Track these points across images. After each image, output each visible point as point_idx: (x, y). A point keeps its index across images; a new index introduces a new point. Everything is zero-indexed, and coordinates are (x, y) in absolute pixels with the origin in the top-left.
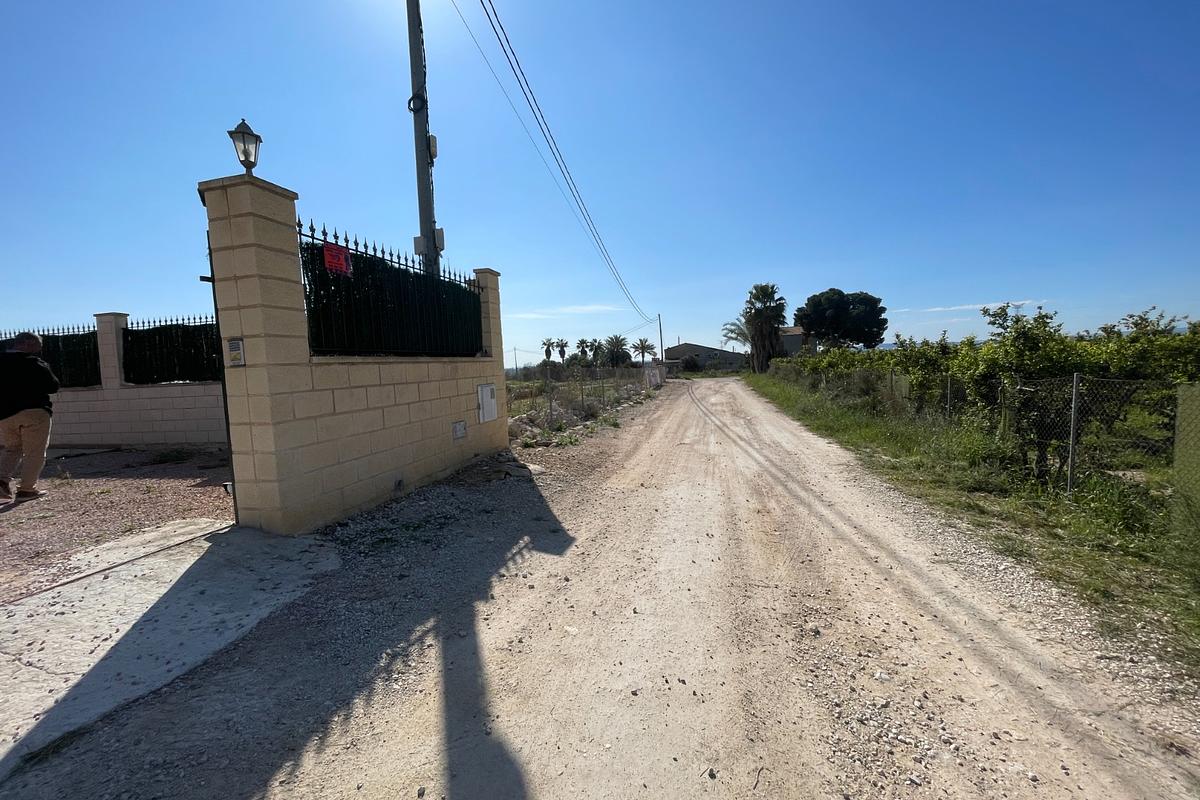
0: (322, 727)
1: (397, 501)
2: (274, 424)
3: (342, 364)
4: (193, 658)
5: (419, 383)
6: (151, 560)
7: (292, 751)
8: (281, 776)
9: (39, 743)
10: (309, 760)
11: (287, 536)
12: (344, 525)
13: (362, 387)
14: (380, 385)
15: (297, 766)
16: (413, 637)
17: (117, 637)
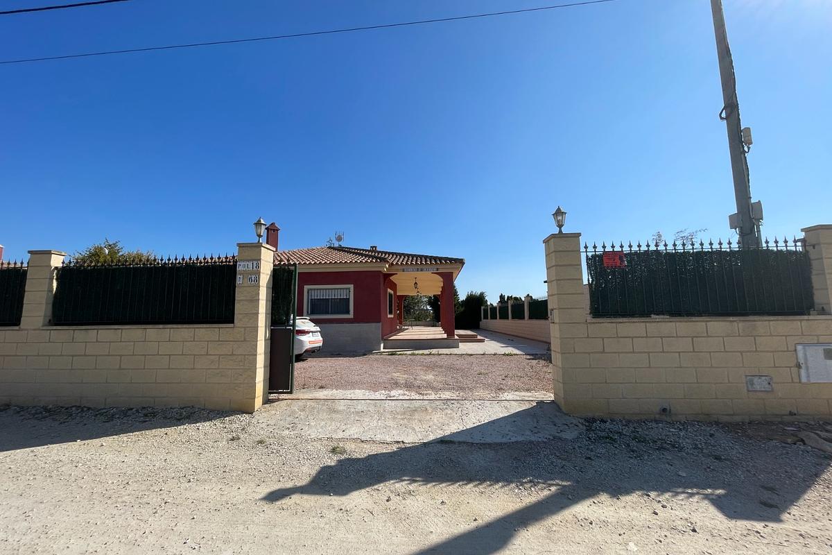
0: (482, 481)
1: (657, 421)
2: (562, 354)
3: (612, 322)
4: (489, 440)
5: (693, 338)
6: (513, 402)
7: (470, 480)
8: (461, 483)
9: (446, 439)
10: (471, 485)
11: (566, 414)
12: (603, 421)
13: (629, 337)
14: (647, 337)
15: (466, 484)
16: (549, 482)
17: (483, 423)
